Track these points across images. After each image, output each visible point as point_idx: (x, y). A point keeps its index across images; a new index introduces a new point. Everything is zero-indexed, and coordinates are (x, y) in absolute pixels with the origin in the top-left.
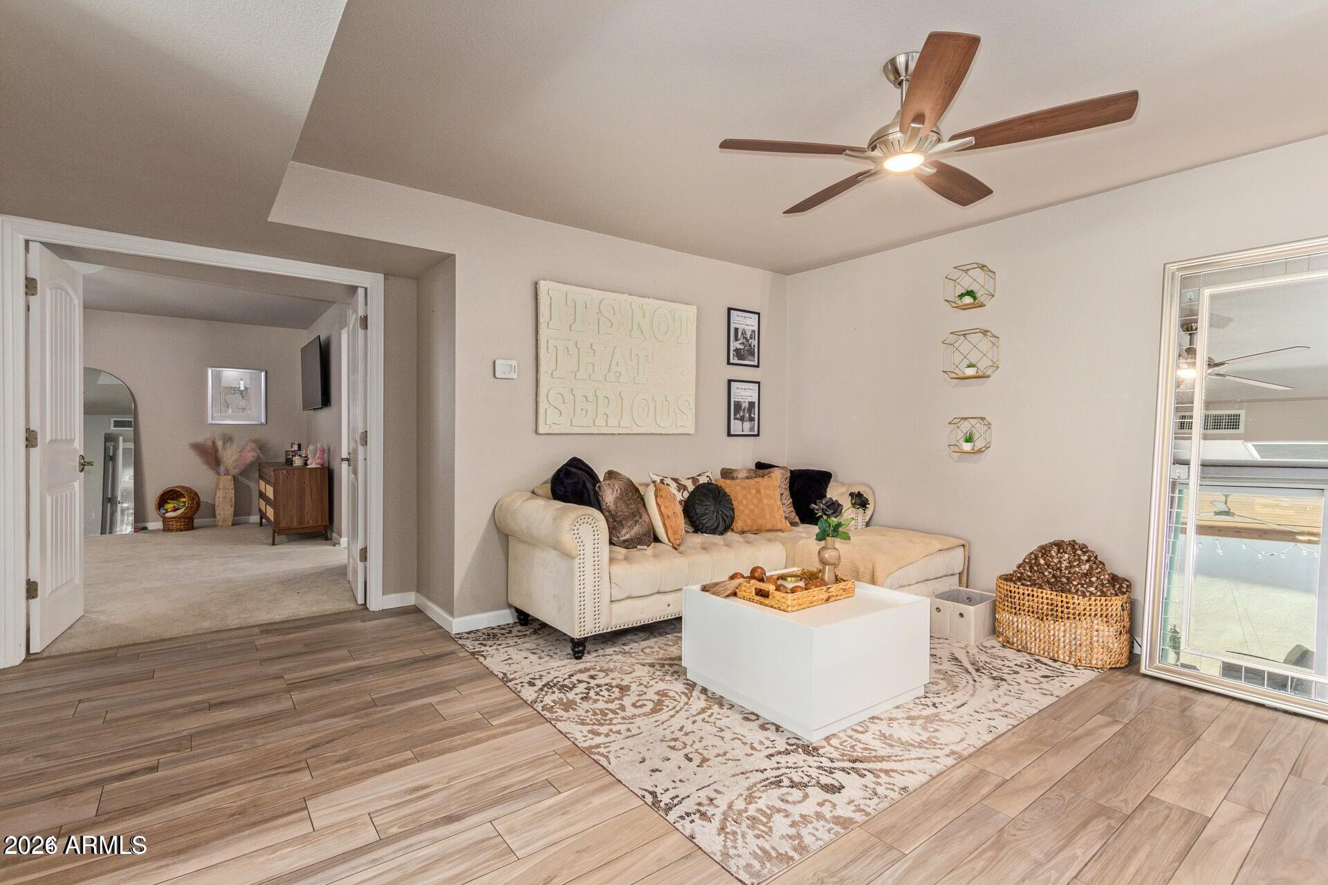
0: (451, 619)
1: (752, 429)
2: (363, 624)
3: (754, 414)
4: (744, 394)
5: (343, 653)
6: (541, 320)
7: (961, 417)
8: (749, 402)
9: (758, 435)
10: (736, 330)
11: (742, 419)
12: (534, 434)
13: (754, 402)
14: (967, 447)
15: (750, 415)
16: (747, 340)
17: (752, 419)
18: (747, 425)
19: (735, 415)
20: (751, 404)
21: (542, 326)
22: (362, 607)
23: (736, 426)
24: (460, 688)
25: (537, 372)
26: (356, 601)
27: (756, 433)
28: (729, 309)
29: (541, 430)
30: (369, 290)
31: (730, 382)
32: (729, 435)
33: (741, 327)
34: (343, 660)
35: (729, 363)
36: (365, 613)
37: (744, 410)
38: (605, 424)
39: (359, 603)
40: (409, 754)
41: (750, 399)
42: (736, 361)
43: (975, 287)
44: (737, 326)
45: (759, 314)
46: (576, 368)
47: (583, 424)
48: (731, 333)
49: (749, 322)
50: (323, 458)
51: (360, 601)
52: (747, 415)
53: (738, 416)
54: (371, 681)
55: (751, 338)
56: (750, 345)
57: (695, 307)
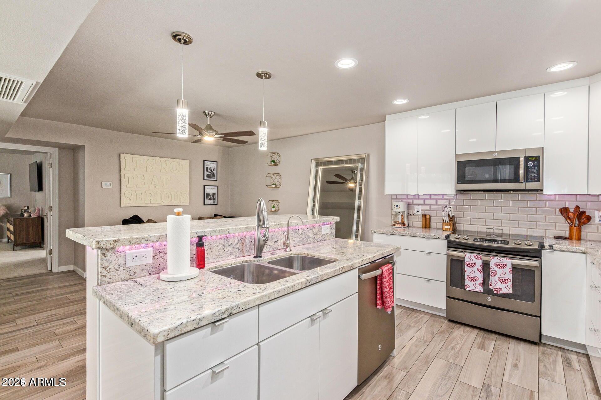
0: (84, 273)
1: (214, 202)
2: (49, 277)
3: (215, 197)
4: (211, 190)
5: (39, 285)
6: (122, 167)
7: (272, 200)
8: (213, 193)
9: (217, 204)
10: (207, 168)
11: (210, 199)
12: (120, 207)
13: (215, 193)
14: (273, 210)
15: (213, 198)
16: (212, 171)
17: (214, 199)
18: (212, 201)
19: (207, 197)
20: (214, 194)
21: (122, 170)
22: (50, 271)
23: (207, 202)
24: (79, 292)
25: (120, 185)
26: (48, 269)
27: (216, 203)
28: (204, 161)
29: (122, 206)
30: (52, 154)
31: (204, 186)
32: (204, 205)
33: (209, 167)
34: (38, 287)
35: (204, 180)
36: (51, 273)
37: (211, 196)
38: (149, 203)
39: (49, 270)
40: (54, 308)
41: (213, 192)
42: (207, 179)
43: (276, 160)
44: (207, 167)
45: (217, 162)
46: (137, 184)
47: (140, 203)
48: (205, 169)
49: (213, 165)
50: (39, 213)
51: (49, 269)
52: (212, 198)
53: (208, 198)
54: (47, 292)
55: (213, 170)
56: (213, 173)
57: (189, 161)
